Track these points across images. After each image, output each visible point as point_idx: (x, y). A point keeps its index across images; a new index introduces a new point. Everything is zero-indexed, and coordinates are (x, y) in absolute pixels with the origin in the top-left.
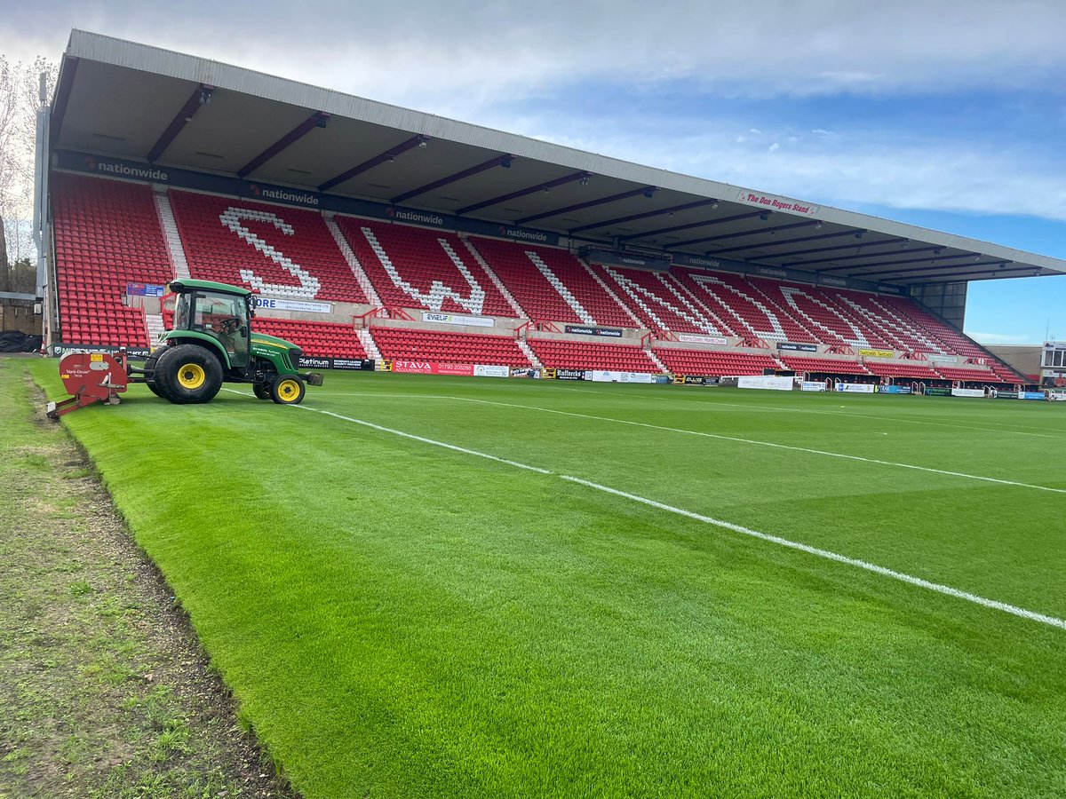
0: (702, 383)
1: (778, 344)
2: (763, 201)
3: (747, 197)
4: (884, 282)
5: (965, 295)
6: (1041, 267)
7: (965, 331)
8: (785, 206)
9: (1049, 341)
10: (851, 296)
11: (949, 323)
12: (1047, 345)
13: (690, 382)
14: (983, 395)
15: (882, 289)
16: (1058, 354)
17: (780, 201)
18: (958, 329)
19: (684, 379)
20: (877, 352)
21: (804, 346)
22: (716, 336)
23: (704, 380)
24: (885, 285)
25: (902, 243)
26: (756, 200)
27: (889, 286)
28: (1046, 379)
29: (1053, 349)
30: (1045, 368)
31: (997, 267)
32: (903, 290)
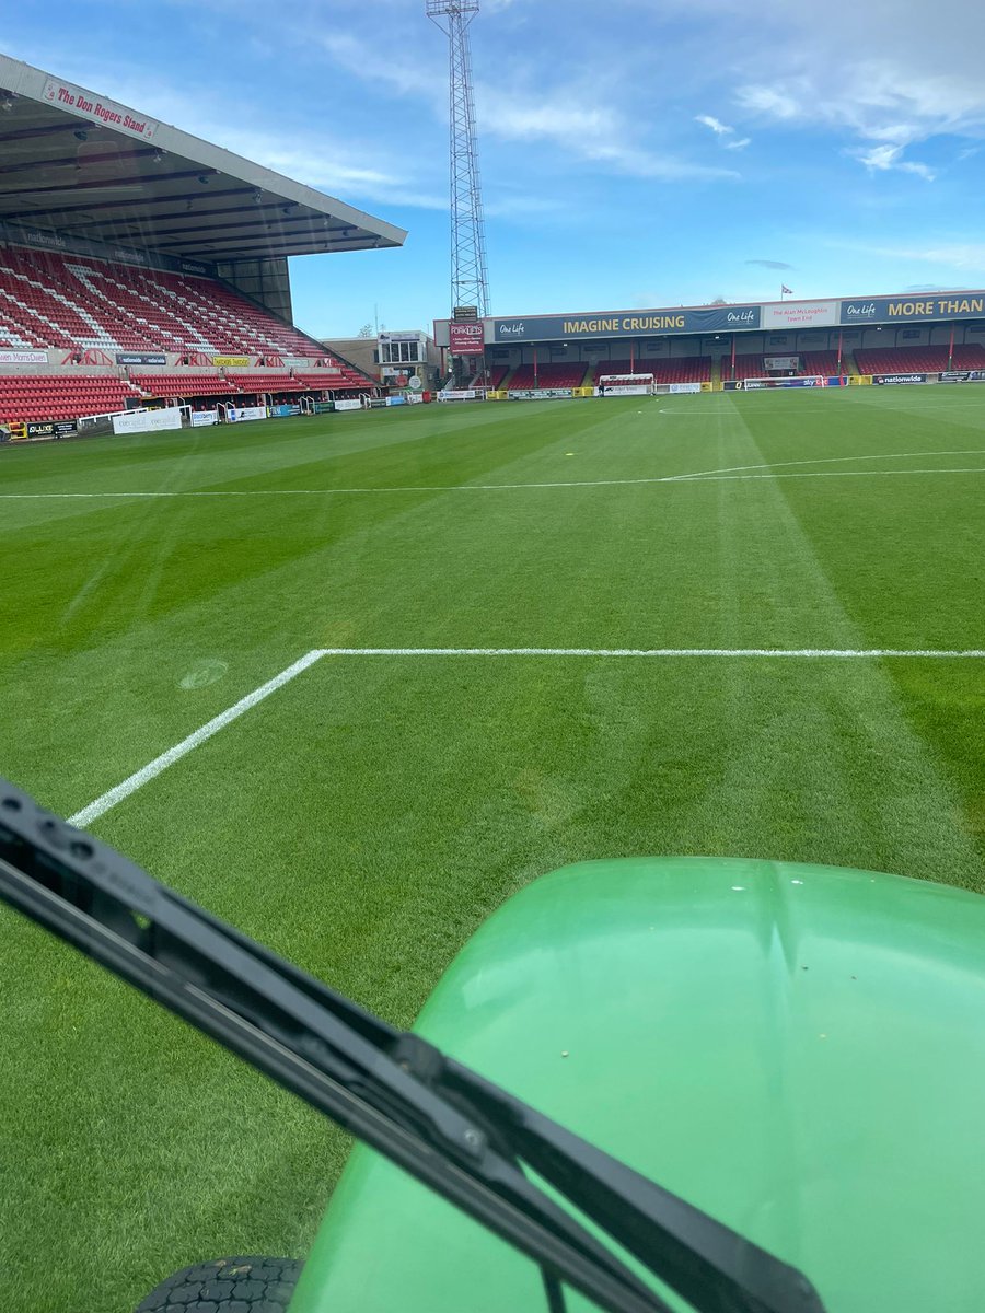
0: (53, 433)
1: (117, 356)
2: (83, 104)
3: (57, 95)
4: (187, 257)
5: (288, 274)
6: (379, 236)
7: (296, 324)
8: (113, 117)
9: (385, 331)
10: (161, 279)
11: (274, 314)
12: (382, 337)
13: (36, 434)
14: (360, 406)
15: (186, 267)
16: (395, 346)
17: (106, 107)
18: (288, 322)
19: (25, 430)
20: (233, 359)
21: (151, 357)
22: (24, 349)
23: (55, 429)
24: (188, 262)
25: (253, 195)
26: (70, 100)
27: (194, 263)
28: (386, 378)
29: (389, 341)
30: (385, 365)
31: (339, 234)
32: (210, 269)
